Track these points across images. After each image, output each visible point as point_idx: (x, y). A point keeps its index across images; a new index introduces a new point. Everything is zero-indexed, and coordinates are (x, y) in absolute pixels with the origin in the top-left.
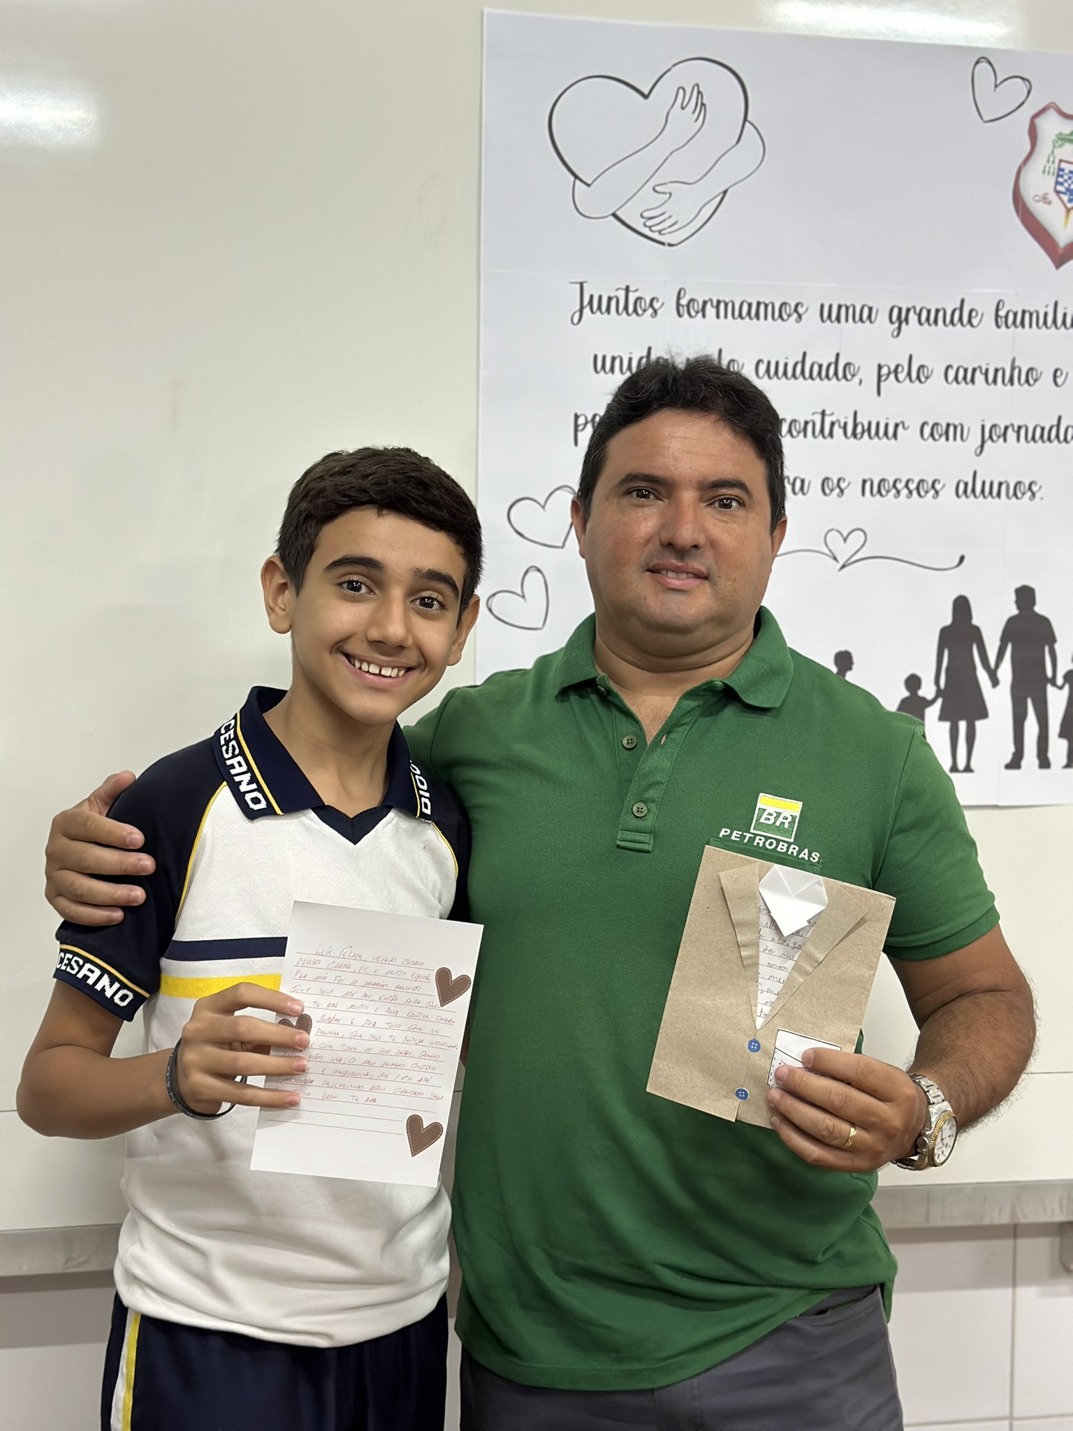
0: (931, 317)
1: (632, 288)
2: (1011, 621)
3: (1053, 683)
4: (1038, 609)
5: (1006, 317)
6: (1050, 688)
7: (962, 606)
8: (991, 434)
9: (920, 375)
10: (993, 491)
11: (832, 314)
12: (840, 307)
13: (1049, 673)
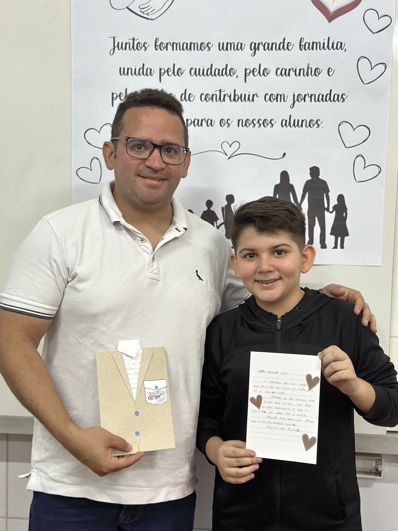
0: (269, 47)
1: (135, 39)
2: (308, 182)
3: (328, 210)
4: (320, 177)
5: (305, 45)
6: (326, 213)
7: (285, 176)
8: (297, 98)
9: (265, 72)
10: (299, 124)
11: (223, 47)
12: (227, 44)
13: (326, 206)
